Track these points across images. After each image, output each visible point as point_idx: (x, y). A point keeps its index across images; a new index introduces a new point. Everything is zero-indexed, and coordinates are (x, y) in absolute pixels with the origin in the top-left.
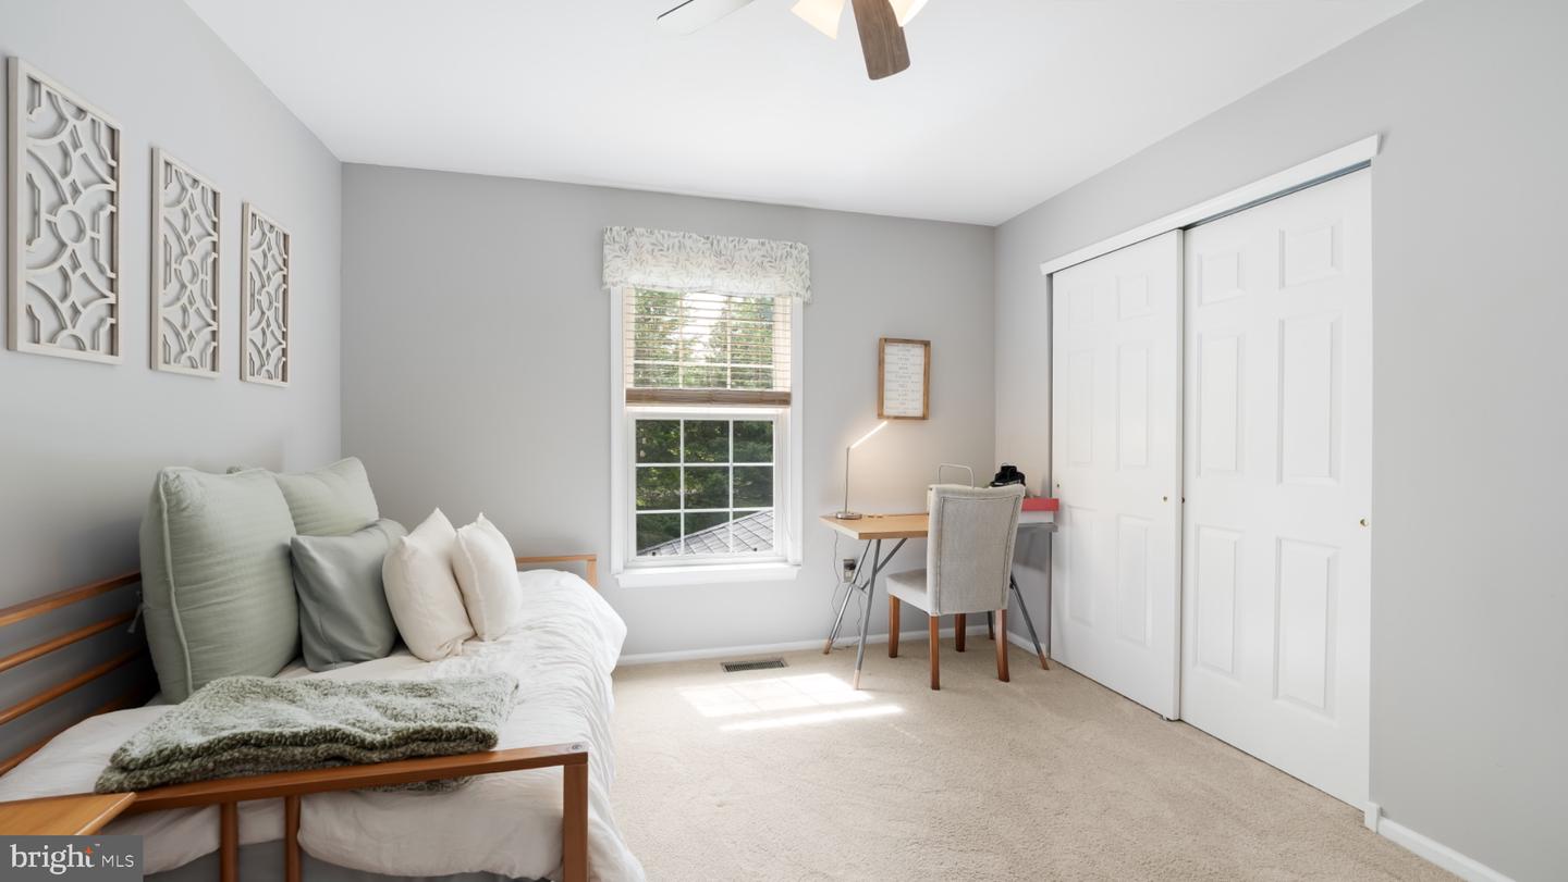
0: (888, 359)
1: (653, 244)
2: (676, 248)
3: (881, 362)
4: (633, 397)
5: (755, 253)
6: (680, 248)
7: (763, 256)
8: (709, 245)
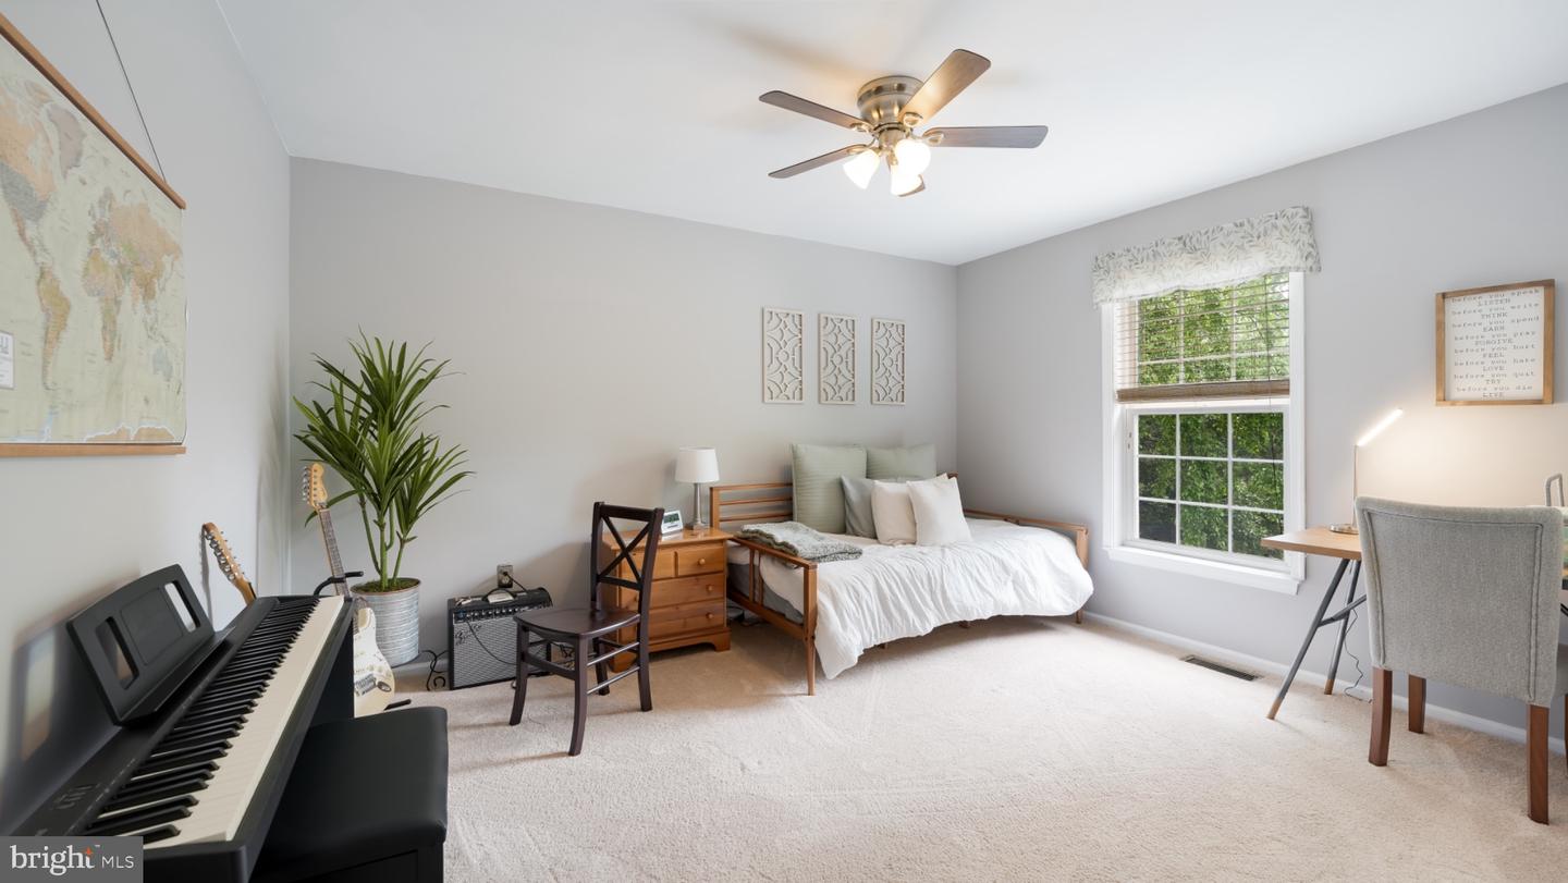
0: (1450, 319)
1: (1131, 261)
2: (1151, 257)
3: (1440, 326)
4: (1125, 396)
5: (1232, 238)
6: (1154, 256)
7: (1243, 237)
8: (1181, 245)
